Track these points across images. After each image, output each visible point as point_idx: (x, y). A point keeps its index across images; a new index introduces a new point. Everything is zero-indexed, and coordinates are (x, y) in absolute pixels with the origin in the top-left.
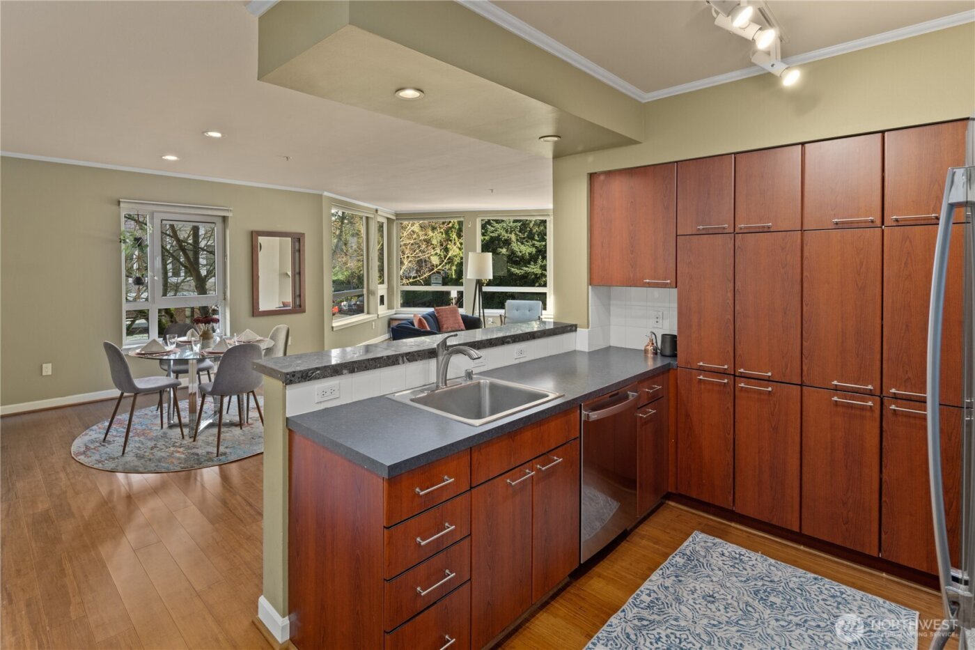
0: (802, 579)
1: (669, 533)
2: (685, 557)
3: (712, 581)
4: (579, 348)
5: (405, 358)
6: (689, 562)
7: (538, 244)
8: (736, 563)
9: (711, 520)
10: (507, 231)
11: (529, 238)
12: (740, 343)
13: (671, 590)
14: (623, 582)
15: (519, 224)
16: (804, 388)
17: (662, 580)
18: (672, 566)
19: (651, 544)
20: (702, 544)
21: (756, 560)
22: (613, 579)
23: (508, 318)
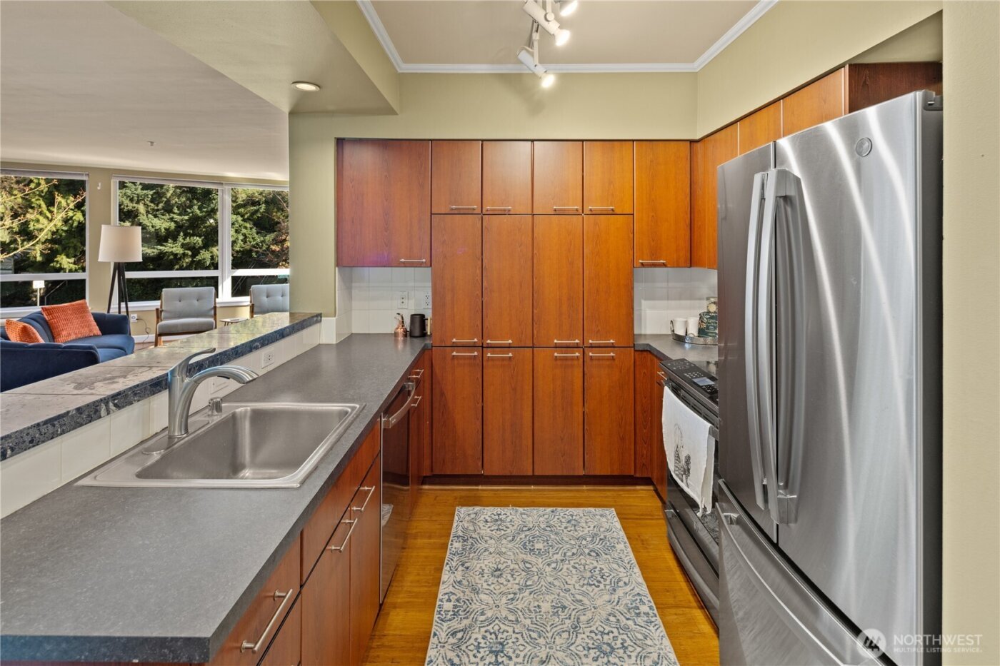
0: (546, 516)
1: (436, 521)
2: (460, 539)
3: (490, 553)
4: (324, 340)
5: (111, 404)
6: (465, 543)
7: (177, 218)
8: (499, 525)
9: (462, 490)
10: (132, 200)
11: (166, 211)
12: (487, 316)
13: (465, 582)
14: (420, 600)
15: (151, 193)
16: (535, 349)
17: (452, 576)
18: (454, 555)
19: (426, 541)
20: (467, 518)
21: (511, 514)
22: (408, 602)
23: (166, 311)
